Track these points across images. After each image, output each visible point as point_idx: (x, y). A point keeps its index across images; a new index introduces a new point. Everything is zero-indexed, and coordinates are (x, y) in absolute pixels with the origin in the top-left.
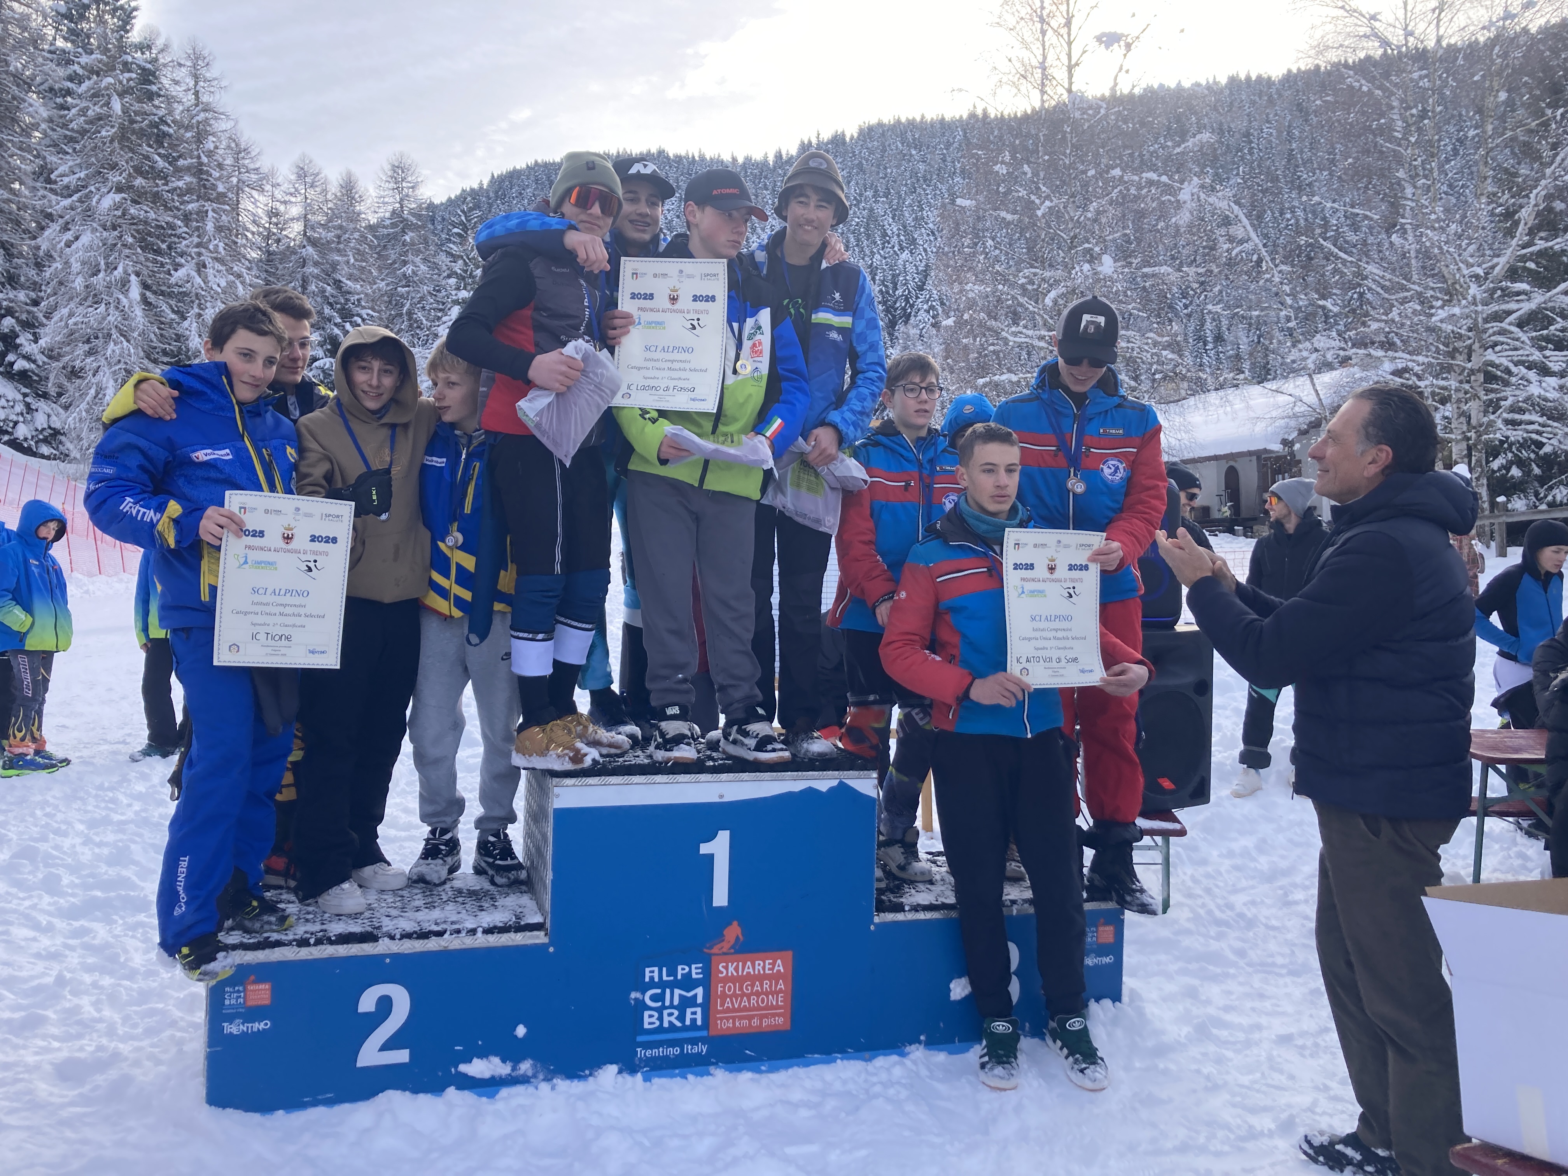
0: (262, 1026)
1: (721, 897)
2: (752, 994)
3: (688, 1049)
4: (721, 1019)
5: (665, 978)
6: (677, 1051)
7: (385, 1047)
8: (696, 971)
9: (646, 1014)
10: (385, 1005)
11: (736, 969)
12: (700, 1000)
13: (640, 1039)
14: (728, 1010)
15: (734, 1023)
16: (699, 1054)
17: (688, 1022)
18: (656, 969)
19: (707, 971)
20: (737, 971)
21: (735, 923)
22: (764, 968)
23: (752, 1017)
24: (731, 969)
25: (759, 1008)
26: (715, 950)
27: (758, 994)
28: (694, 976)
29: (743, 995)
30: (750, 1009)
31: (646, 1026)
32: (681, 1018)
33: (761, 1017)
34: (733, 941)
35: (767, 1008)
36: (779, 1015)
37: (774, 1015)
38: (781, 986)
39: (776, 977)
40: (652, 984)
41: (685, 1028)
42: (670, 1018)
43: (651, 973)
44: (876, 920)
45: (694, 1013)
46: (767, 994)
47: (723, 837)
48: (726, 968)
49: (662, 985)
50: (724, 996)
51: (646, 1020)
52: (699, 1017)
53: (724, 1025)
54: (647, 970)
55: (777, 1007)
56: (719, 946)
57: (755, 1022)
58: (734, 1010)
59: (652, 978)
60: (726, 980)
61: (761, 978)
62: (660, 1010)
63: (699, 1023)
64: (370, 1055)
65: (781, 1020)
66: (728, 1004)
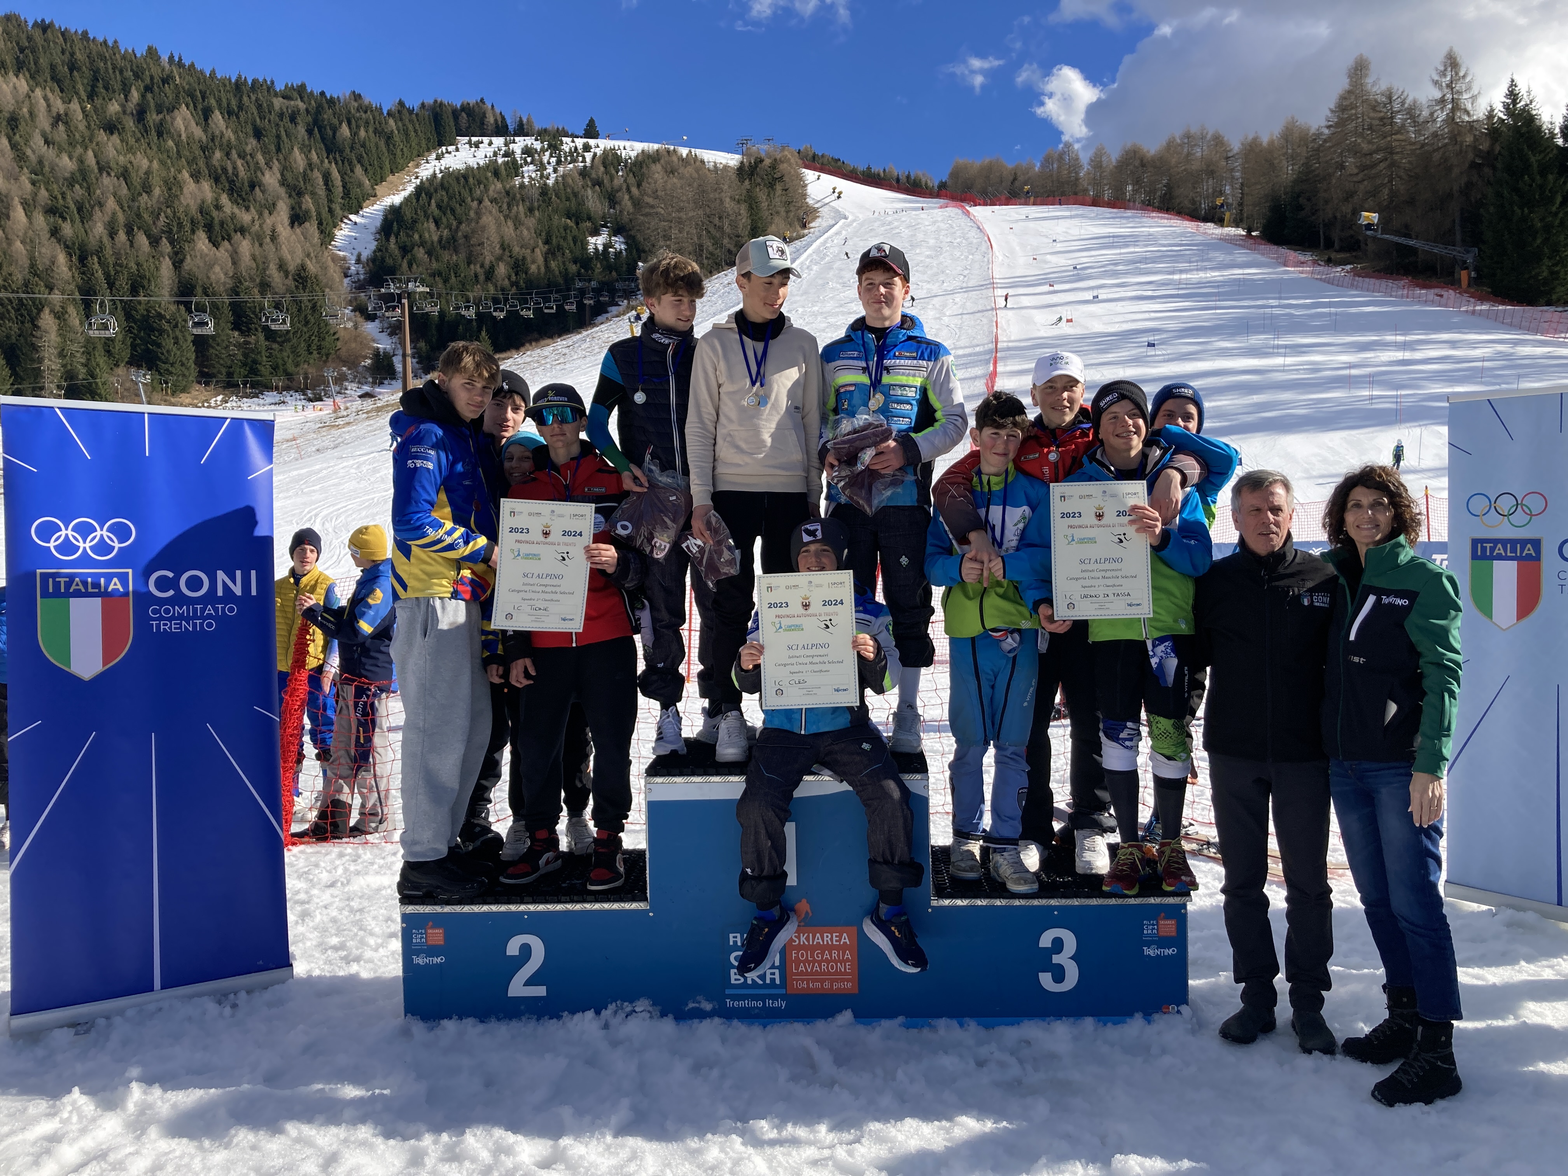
0: (439, 960)
2: (822, 961)
3: (769, 1003)
4: (797, 980)
6: (760, 1004)
9: (732, 971)
10: (526, 951)
11: (807, 939)
12: (777, 963)
13: (728, 992)
14: (802, 973)
15: (808, 984)
16: (780, 1008)
17: (768, 981)
18: (738, 935)
20: (808, 941)
21: (806, 900)
22: (832, 939)
23: (822, 981)
24: (803, 939)
25: (829, 974)
27: (828, 961)
29: (814, 961)
30: (821, 974)
31: (733, 982)
32: (762, 976)
33: (832, 981)
34: (803, 916)
35: (836, 973)
36: (848, 980)
37: (843, 980)
38: (848, 955)
39: (843, 948)
40: (735, 947)
41: (765, 986)
43: (733, 938)
44: (934, 903)
45: (773, 974)
46: (836, 962)
48: (799, 938)
50: (798, 962)
51: (733, 976)
52: (777, 977)
53: (800, 985)
55: (846, 973)
57: (827, 985)
58: (807, 973)
59: (735, 942)
60: (800, 947)
61: (830, 948)
63: (778, 982)
64: (517, 988)
65: (849, 985)
66: (802, 968)
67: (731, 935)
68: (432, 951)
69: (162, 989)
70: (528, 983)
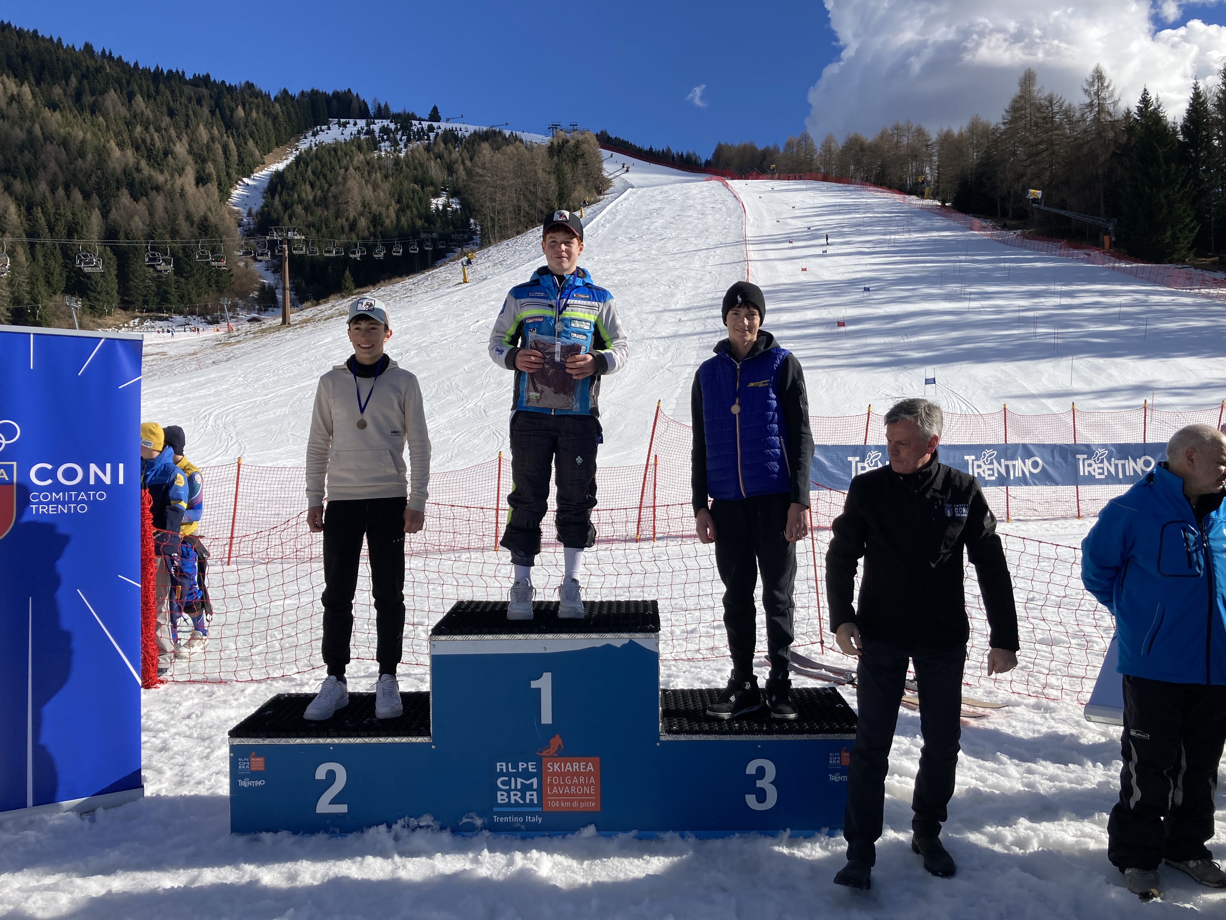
0: (260, 783)
1: (547, 717)
2: (572, 785)
3: (528, 819)
4: (551, 800)
5: (510, 770)
6: (521, 819)
7: (332, 802)
8: (531, 767)
9: (499, 793)
10: (331, 776)
11: (560, 767)
12: (535, 787)
13: (495, 809)
14: (555, 795)
15: (560, 803)
16: (536, 823)
17: (528, 801)
18: (504, 764)
19: (540, 766)
20: (561, 769)
21: (558, 736)
22: (579, 767)
23: (572, 801)
24: (556, 767)
25: (577, 795)
26: (544, 754)
27: (576, 785)
28: (530, 770)
29: (565, 785)
30: (571, 795)
31: (499, 801)
32: (523, 797)
33: (579, 801)
34: (556, 749)
35: (583, 795)
36: (592, 801)
37: (588, 801)
38: (592, 780)
39: (589, 774)
40: (502, 774)
41: (525, 805)
42: (515, 797)
43: (501, 766)
46: (582, 785)
47: (547, 677)
48: (553, 766)
49: (508, 774)
50: (552, 785)
51: (499, 797)
52: (535, 798)
53: (553, 805)
55: (590, 795)
56: (547, 751)
57: (575, 804)
58: (560, 795)
59: (501, 770)
60: (553, 774)
61: (578, 774)
62: (508, 792)
63: (535, 802)
64: (324, 806)
65: (594, 804)
66: (555, 790)
67: (498, 764)
68: (255, 775)
69: (34, 805)
70: (334, 802)
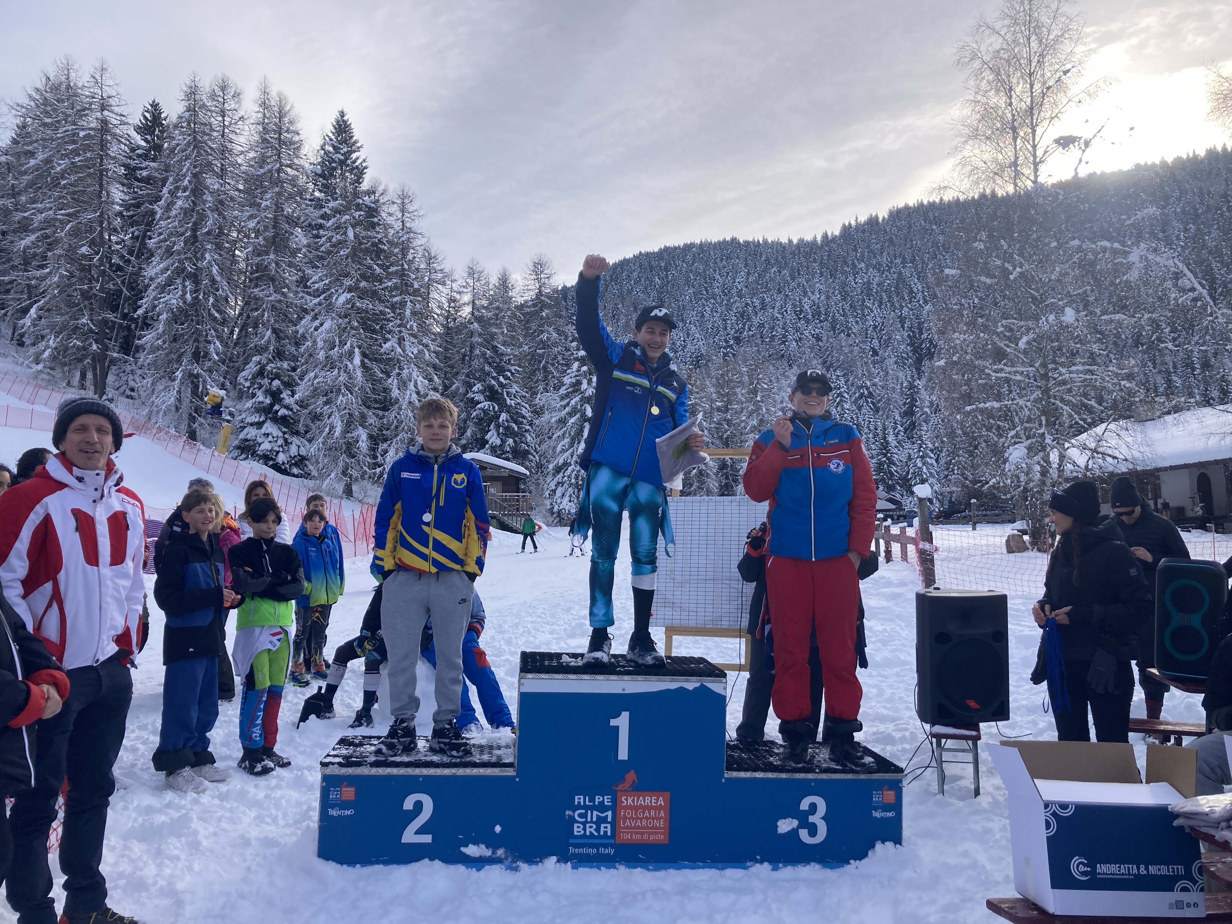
1: (623, 754)
2: (643, 818)
3: (602, 850)
4: (624, 833)
5: (587, 803)
6: (595, 851)
7: (418, 832)
8: (607, 800)
9: (576, 825)
10: (419, 806)
11: (633, 801)
12: (609, 819)
13: (571, 841)
14: (627, 828)
15: (631, 836)
16: (609, 854)
17: (602, 833)
18: (582, 797)
19: (614, 800)
20: (634, 803)
21: (632, 771)
22: (651, 801)
23: (642, 834)
24: (630, 801)
25: (647, 828)
26: (619, 788)
27: (647, 818)
28: (606, 803)
29: (637, 818)
30: (642, 828)
31: (576, 833)
32: (598, 830)
33: (649, 834)
34: (631, 783)
35: (653, 828)
36: (661, 833)
37: (657, 833)
38: (662, 814)
39: (659, 808)
40: (579, 807)
41: (599, 837)
42: (590, 829)
43: (579, 799)
44: (726, 775)
45: (606, 827)
46: (653, 819)
47: (625, 715)
48: (627, 800)
49: (586, 807)
50: (625, 818)
51: (576, 829)
52: (609, 830)
53: (625, 837)
54: (577, 797)
55: (660, 828)
56: (622, 785)
57: (646, 837)
58: (631, 828)
59: (579, 803)
60: (627, 807)
61: (649, 808)
62: (584, 824)
63: (609, 834)
64: (409, 836)
65: (662, 837)
66: (628, 823)
68: (344, 805)
